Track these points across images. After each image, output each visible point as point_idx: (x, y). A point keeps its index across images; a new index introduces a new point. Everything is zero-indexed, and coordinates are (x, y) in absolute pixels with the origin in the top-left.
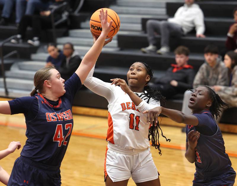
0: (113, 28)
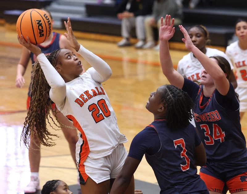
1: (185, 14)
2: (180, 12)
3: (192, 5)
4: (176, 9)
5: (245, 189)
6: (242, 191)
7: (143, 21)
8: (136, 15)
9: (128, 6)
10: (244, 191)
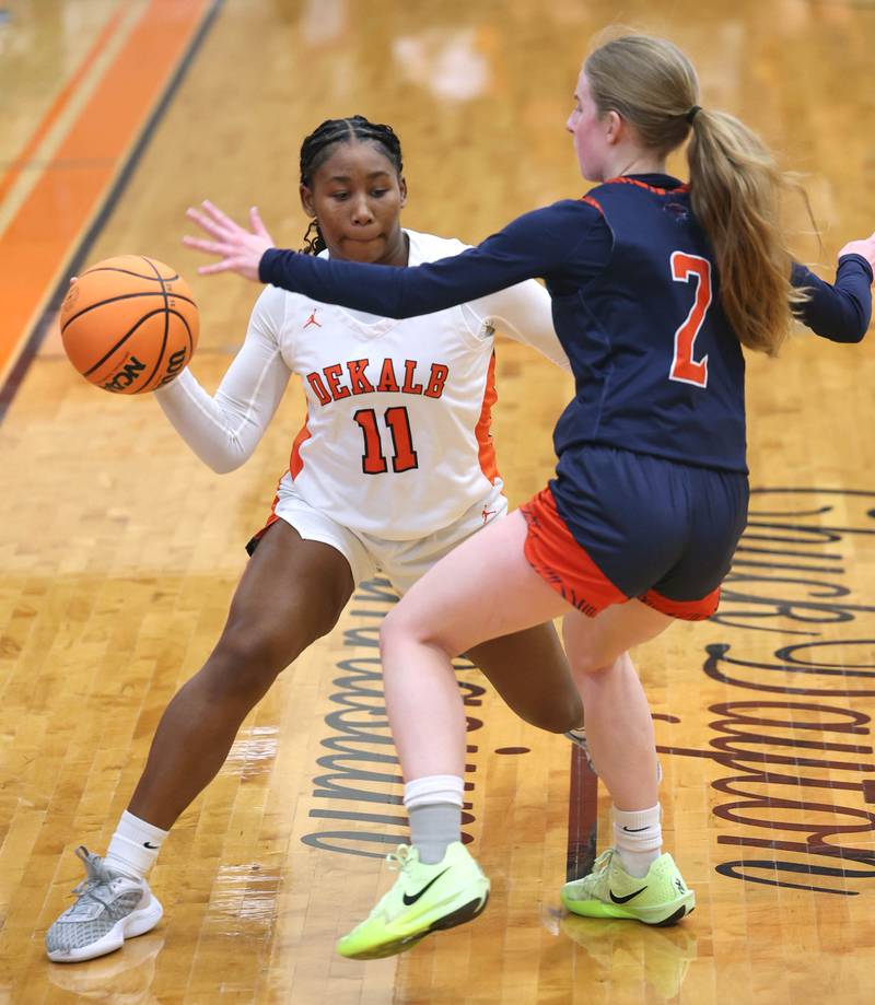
0: (163, 314)
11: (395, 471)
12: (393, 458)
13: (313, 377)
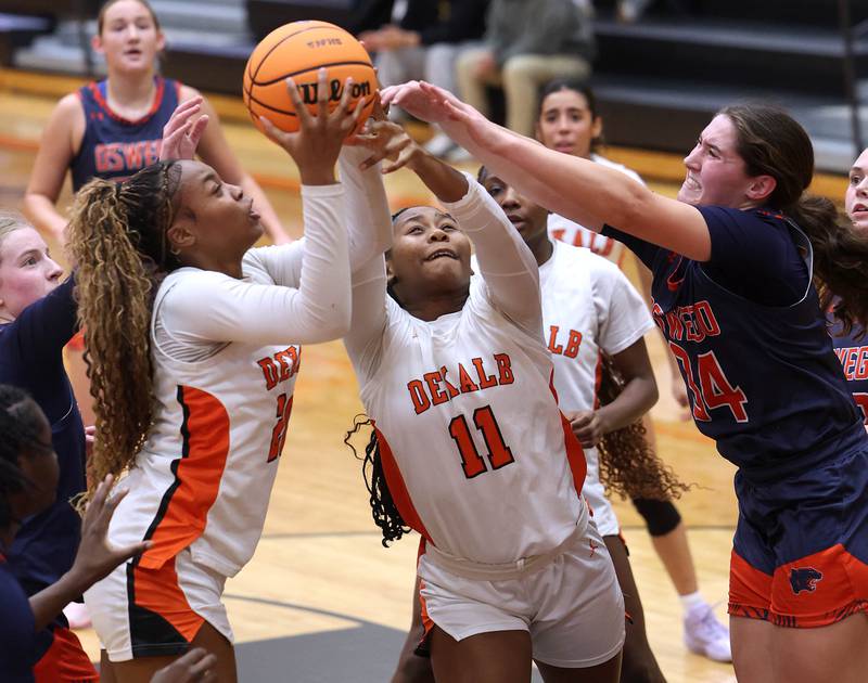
1: (602, 40)
2: (585, 33)
3: (628, 10)
4: (572, 24)
5: (804, 624)
6: (794, 627)
7: (452, 64)
8: (428, 42)
9: (400, 10)
10: (799, 627)
11: (494, 468)
12: (489, 457)
13: (413, 386)
